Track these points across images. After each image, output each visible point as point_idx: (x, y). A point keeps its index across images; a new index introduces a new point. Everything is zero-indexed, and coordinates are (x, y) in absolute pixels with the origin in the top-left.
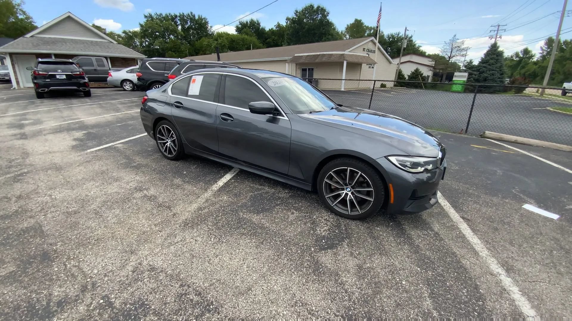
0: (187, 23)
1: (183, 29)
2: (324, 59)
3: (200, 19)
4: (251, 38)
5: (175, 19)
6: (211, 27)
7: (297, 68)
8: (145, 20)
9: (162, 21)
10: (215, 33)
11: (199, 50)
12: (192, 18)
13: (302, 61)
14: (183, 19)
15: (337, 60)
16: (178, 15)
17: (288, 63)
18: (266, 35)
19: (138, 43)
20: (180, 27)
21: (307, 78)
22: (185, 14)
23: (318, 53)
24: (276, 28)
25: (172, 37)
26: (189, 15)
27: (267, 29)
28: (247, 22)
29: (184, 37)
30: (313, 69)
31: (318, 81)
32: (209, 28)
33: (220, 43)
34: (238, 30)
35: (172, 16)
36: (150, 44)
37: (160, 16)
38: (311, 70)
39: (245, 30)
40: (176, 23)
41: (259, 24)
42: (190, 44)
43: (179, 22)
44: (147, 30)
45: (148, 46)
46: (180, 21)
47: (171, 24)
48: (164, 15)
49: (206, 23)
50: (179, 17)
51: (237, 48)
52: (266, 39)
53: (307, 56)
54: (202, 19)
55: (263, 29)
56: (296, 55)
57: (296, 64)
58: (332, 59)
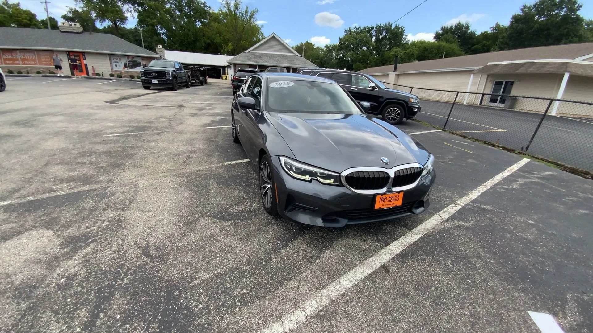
0: (382, 34)
1: (377, 39)
2: (531, 70)
3: (397, 28)
4: (450, 46)
5: (371, 30)
6: (406, 36)
7: (489, 80)
8: (344, 34)
9: (358, 34)
10: (410, 43)
11: (386, 60)
12: (388, 28)
13: (495, 71)
14: (379, 30)
15: (553, 70)
16: (375, 26)
17: (474, 74)
18: (475, 40)
19: (334, 55)
20: (374, 38)
21: (501, 94)
22: (382, 25)
23: (525, 61)
24: (493, 30)
25: (364, 48)
26: (386, 25)
27: (478, 33)
28: (452, 27)
29: (376, 48)
30: (512, 83)
31: (516, 99)
32: (404, 37)
33: (408, 53)
34: (438, 37)
35: (369, 28)
36: (344, 56)
37: (358, 29)
38: (509, 85)
39: (446, 35)
40: (371, 35)
41: (467, 27)
42: (379, 54)
43: (374, 34)
44: (344, 43)
45: (342, 58)
46: (376, 32)
47: (367, 35)
48: (362, 28)
49: (402, 32)
50: (376, 28)
51: (428, 57)
52: (473, 45)
53: (506, 64)
54: (398, 28)
55: (473, 34)
56: (489, 64)
57: (488, 76)
58: (545, 70)
